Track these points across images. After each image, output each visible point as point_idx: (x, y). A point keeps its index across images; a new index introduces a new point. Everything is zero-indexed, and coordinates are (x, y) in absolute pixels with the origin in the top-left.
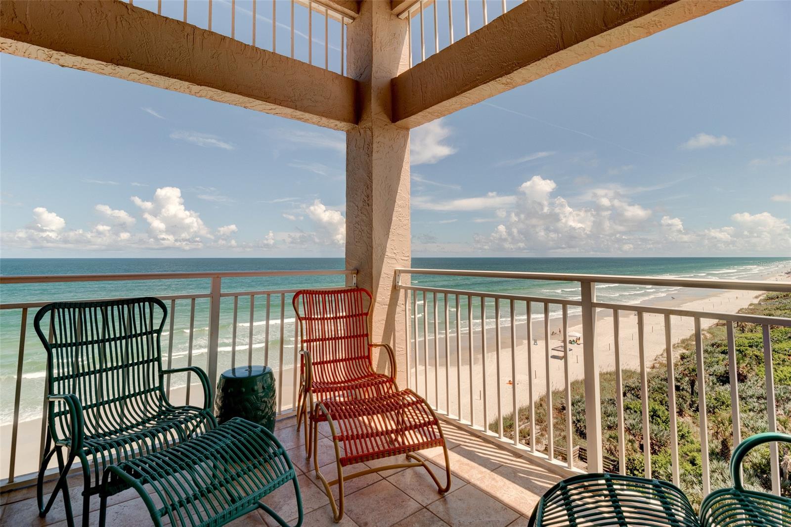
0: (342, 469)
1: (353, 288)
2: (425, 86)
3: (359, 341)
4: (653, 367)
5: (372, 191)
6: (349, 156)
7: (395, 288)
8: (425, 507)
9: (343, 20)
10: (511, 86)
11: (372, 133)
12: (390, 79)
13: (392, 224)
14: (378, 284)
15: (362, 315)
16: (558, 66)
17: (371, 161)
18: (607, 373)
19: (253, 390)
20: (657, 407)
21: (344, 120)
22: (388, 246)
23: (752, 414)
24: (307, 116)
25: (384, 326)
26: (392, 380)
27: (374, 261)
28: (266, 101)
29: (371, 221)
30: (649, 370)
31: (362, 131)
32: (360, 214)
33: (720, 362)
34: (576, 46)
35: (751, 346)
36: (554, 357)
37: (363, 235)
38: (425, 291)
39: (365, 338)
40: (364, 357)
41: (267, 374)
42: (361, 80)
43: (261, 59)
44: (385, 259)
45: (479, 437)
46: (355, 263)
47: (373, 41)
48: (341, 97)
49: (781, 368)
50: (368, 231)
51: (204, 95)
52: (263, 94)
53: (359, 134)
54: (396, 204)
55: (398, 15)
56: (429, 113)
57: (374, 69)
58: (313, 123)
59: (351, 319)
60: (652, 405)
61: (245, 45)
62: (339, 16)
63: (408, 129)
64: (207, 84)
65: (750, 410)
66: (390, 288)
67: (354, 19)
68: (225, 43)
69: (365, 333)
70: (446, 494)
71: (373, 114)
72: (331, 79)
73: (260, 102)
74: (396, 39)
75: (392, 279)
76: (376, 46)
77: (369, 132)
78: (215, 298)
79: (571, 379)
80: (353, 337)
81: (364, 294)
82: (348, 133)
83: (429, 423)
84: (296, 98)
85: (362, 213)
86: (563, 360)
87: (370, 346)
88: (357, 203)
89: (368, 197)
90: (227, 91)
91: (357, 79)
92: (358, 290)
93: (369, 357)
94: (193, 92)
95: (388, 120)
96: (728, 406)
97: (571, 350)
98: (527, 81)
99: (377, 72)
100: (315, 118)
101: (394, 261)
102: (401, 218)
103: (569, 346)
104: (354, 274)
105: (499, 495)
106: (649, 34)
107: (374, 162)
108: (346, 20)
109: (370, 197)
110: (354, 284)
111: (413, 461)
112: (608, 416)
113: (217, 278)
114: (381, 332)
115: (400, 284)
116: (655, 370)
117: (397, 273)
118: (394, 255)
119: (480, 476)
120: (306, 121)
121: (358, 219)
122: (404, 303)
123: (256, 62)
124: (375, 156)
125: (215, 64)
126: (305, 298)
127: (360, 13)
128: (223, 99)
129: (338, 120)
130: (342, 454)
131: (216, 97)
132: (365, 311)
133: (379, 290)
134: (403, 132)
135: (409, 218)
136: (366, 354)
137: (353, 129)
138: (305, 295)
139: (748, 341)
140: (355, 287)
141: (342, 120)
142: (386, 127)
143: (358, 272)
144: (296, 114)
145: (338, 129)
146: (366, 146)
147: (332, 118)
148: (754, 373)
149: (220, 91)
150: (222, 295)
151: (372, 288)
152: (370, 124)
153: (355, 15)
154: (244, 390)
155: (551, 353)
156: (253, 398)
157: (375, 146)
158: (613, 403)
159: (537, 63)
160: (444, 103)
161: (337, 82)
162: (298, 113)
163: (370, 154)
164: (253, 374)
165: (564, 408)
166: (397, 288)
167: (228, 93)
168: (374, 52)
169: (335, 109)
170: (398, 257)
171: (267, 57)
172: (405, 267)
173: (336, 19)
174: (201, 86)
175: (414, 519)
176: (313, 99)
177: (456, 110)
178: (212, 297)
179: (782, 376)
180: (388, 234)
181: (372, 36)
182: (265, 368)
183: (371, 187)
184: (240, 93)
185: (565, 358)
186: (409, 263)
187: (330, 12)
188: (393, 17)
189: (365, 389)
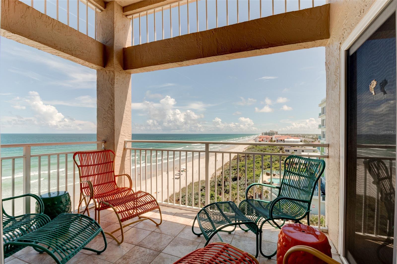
0: (122, 223)
1: (103, 150)
2: (142, 56)
3: (109, 175)
4: (212, 178)
5: (114, 103)
6: (99, 83)
7: (125, 149)
8: (153, 231)
9: (96, 10)
10: (181, 66)
11: (114, 74)
12: (122, 48)
13: (123, 119)
14: (117, 148)
15: (110, 162)
16: (200, 63)
17: (113, 88)
18: (196, 183)
19: (62, 202)
20: (213, 193)
21: (98, 65)
22: (121, 129)
23: (242, 191)
24: (78, 59)
25: (120, 167)
26: (130, 189)
27: (115, 137)
28: (55, 49)
29: (114, 117)
30: (210, 179)
31: (107, 72)
32: (106, 113)
33: (233, 173)
34: (207, 58)
35: (242, 167)
36: (176, 178)
37: (108, 124)
38: (135, 150)
39: (113, 173)
40: (112, 182)
41: (66, 194)
42: (107, 44)
43: (52, 24)
44: (120, 136)
45: (165, 206)
46: (104, 138)
47: (115, 26)
48: (96, 52)
49: (251, 173)
50: (112, 122)
51: (13, 38)
52: (53, 44)
53: (105, 73)
54: (125, 110)
55: (126, 16)
56: (144, 69)
57: (115, 41)
58: (79, 63)
59: (105, 165)
60: (211, 193)
61: (42, 14)
62: (94, 7)
63: (130, 74)
64: (19, 33)
65: (241, 189)
66: (122, 149)
67: (102, 11)
68: (30, 10)
69: (112, 170)
70: (159, 226)
71: (114, 64)
72: (91, 41)
73: (51, 48)
74: (125, 28)
75: (123, 145)
76: (116, 30)
77: (112, 73)
78: (27, 158)
79: (182, 187)
80: (106, 173)
81: (110, 152)
82: (98, 71)
83: (153, 201)
84: (72, 49)
85: (108, 113)
86: (179, 179)
87: (115, 176)
88: (104, 108)
89: (112, 105)
90: (31, 40)
91: (104, 44)
92: (105, 151)
93: (115, 181)
94: (6, 36)
95: (121, 68)
96: (235, 189)
97: (182, 174)
98: (187, 65)
99: (116, 43)
100: (82, 61)
101: (124, 137)
102: (127, 117)
103: (181, 173)
104: (103, 143)
105: (178, 222)
106: (230, 59)
107: (115, 89)
108: (98, 10)
109: (113, 106)
110: (103, 148)
111: (142, 219)
112: (196, 200)
113: (28, 147)
114: (118, 169)
115: (127, 147)
116: (212, 179)
117: (125, 142)
118: (124, 134)
119: (169, 218)
120: (76, 62)
121: (105, 116)
122: (129, 155)
123: (48, 25)
124: (116, 85)
125: (23, 22)
126: (80, 156)
127: (106, 9)
128: (26, 43)
129: (95, 64)
130: (121, 218)
131: (21, 41)
132: (112, 160)
133: (117, 150)
134: (128, 75)
135: (131, 116)
136: (113, 180)
137: (101, 69)
138: (79, 154)
139: (242, 165)
140: (104, 150)
141: (97, 65)
142: (121, 72)
143: (105, 142)
144: (71, 57)
145: (93, 68)
146: (110, 80)
147: (92, 63)
148: (243, 176)
149: (26, 39)
150: (31, 156)
151: (114, 150)
152: (113, 69)
153: (103, 9)
154: (56, 203)
155: (176, 177)
156: (61, 206)
157: (115, 80)
158: (198, 194)
159: (193, 60)
160: (152, 67)
161: (94, 44)
162: (73, 58)
163: (113, 84)
164: (60, 195)
165: (179, 200)
166: (126, 149)
167: (32, 40)
168: (115, 33)
169: (93, 58)
170: (126, 135)
171: (55, 23)
172: (129, 139)
173: (93, 9)
174: (15, 34)
175: (151, 236)
176: (81, 51)
177: (156, 70)
178: (26, 158)
179: (251, 176)
180: (121, 124)
181: (114, 24)
182: (65, 192)
183: (114, 100)
184: (39, 42)
185: (180, 178)
186: (131, 137)
187: (89, 4)
188: (124, 16)
189: (112, 196)
